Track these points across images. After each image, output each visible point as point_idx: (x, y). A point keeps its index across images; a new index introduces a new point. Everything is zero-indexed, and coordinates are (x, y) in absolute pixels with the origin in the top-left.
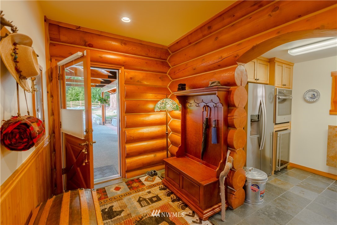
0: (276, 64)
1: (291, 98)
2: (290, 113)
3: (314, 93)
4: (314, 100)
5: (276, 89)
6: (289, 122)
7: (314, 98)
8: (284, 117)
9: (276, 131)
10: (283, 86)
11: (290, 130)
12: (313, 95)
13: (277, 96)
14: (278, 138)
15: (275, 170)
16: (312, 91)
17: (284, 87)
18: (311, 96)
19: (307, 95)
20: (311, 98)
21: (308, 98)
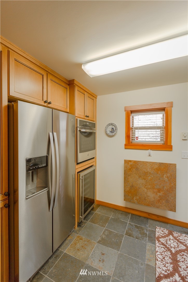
0: (76, 89)
1: (94, 131)
2: (94, 148)
3: (113, 127)
4: (113, 134)
5: (77, 119)
6: (94, 158)
7: (113, 132)
8: (87, 153)
9: (78, 173)
10: (85, 118)
11: (96, 166)
12: (112, 129)
13: (78, 129)
14: (81, 181)
15: (78, 221)
16: (111, 125)
17: (87, 118)
18: (111, 130)
19: (108, 129)
20: (111, 132)
21: (108, 132)
